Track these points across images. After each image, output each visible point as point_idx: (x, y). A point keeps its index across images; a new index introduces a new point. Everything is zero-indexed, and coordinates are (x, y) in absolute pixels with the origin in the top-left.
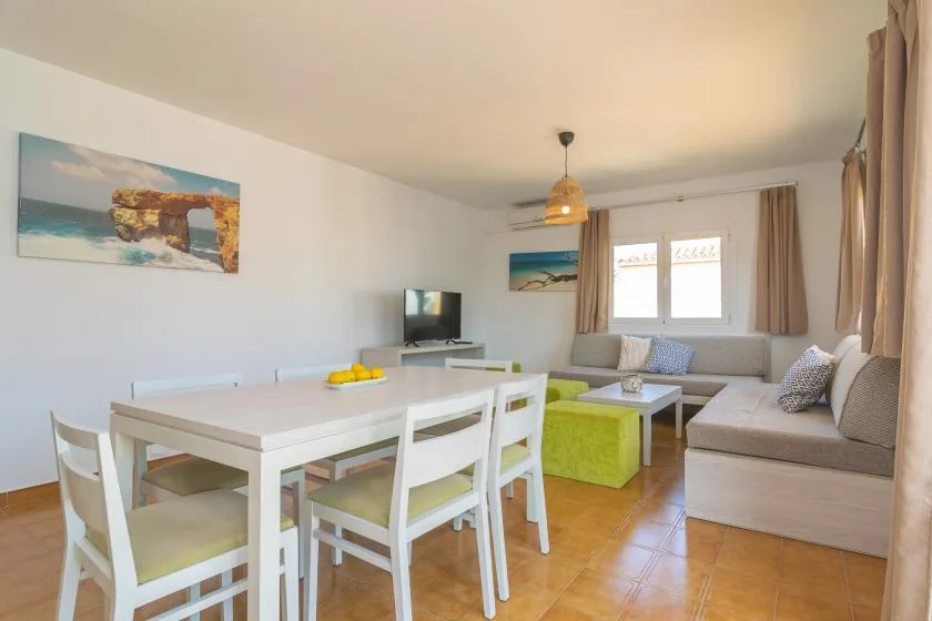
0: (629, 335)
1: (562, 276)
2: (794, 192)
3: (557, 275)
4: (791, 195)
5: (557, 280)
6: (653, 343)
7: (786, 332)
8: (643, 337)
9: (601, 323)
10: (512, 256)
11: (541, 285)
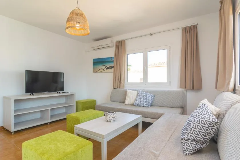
0: (130, 90)
1: (110, 67)
2: (197, 28)
3: (108, 66)
4: (195, 29)
5: (108, 68)
6: (138, 93)
7: (193, 89)
8: (135, 90)
9: (122, 85)
10: (94, 60)
11: (103, 70)
